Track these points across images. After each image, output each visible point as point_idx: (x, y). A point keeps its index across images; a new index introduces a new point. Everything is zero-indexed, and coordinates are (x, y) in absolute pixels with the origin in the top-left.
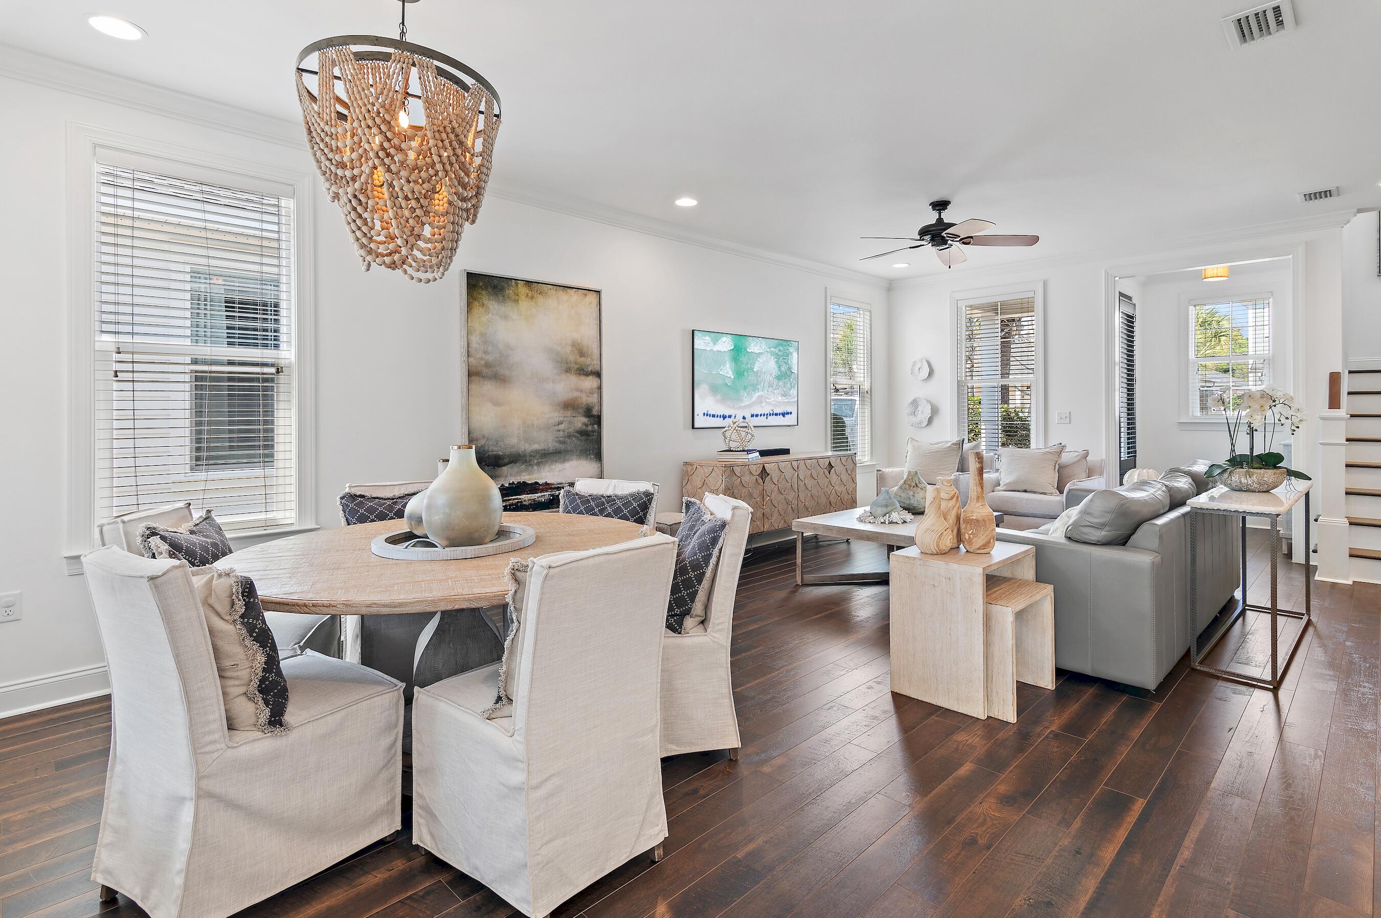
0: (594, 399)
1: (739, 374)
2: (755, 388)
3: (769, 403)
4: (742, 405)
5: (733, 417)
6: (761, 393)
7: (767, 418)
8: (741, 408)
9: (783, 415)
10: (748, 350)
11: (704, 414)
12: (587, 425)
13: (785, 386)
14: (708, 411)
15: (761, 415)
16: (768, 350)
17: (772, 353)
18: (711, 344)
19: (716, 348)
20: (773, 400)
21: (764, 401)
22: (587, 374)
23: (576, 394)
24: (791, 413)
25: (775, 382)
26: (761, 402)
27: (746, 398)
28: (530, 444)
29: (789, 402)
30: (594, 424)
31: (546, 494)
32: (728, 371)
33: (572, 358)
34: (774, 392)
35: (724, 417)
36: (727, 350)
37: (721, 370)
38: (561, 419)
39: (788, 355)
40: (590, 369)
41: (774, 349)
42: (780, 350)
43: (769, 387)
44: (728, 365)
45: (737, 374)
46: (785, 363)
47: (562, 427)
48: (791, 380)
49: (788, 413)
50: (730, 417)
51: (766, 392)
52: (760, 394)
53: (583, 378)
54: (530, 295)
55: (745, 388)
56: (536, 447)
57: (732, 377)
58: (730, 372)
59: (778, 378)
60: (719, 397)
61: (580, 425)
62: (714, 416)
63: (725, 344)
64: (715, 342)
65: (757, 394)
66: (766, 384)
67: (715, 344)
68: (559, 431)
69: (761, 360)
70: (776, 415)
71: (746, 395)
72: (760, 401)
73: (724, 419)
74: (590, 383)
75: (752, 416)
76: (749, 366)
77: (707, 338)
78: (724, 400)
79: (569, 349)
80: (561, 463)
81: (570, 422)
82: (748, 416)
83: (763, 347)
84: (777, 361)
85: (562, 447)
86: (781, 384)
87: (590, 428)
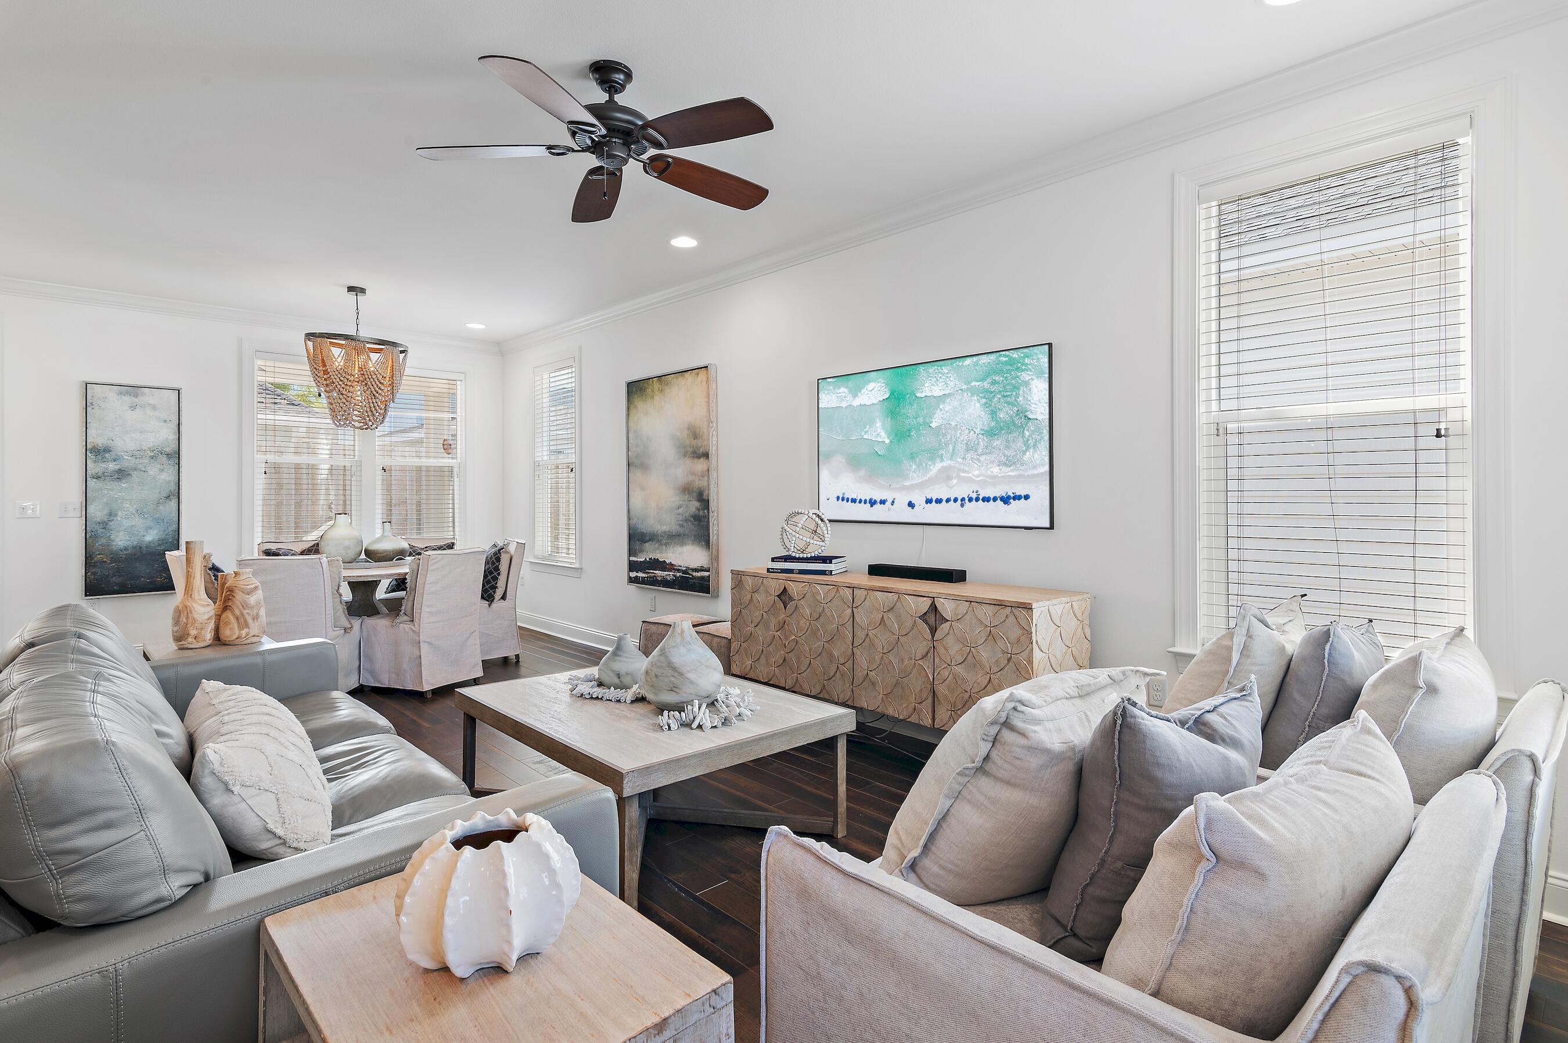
0: (703, 483)
1: (901, 435)
2: (933, 454)
3: (969, 480)
4: (907, 483)
5: (888, 503)
6: (947, 463)
7: (962, 505)
8: (904, 488)
9: (1006, 500)
10: (918, 395)
11: (838, 498)
12: (699, 510)
13: (1007, 447)
14: (844, 494)
15: (948, 501)
16: (964, 387)
17: (973, 391)
18: (850, 398)
19: (856, 402)
20: (976, 473)
21: (954, 475)
22: (699, 457)
23: (691, 478)
24: (1027, 497)
25: (983, 442)
26: (949, 478)
27: (914, 472)
28: (661, 525)
29: (1020, 476)
30: (704, 510)
31: (671, 573)
32: (879, 433)
33: (688, 442)
34: (979, 461)
35: (873, 503)
36: (876, 402)
37: (866, 433)
38: (681, 503)
39: (1016, 388)
40: (701, 451)
41: (977, 384)
42: (994, 383)
43: (967, 450)
44: (879, 424)
45: (896, 435)
46: (1008, 403)
47: (681, 510)
48: (1027, 433)
49: (1017, 498)
50: (883, 502)
51: (960, 460)
52: (945, 464)
53: (696, 460)
54: (660, 388)
55: (913, 457)
56: (665, 528)
57: (887, 441)
58: (883, 434)
59: (991, 433)
60: (862, 473)
61: (694, 510)
62: (854, 501)
63: (875, 392)
64: (855, 393)
65: (939, 465)
66: (961, 448)
67: (855, 396)
68: (679, 514)
69: (947, 406)
70: (986, 500)
71: (914, 467)
72: (945, 475)
73: (872, 506)
74: (700, 465)
75: (929, 501)
76: (921, 420)
77: (842, 390)
78: (872, 477)
79: (686, 433)
80: (680, 546)
81: (687, 506)
82: (919, 499)
83: (952, 384)
84: (986, 403)
85: (681, 530)
86: (996, 443)
87: (701, 513)
